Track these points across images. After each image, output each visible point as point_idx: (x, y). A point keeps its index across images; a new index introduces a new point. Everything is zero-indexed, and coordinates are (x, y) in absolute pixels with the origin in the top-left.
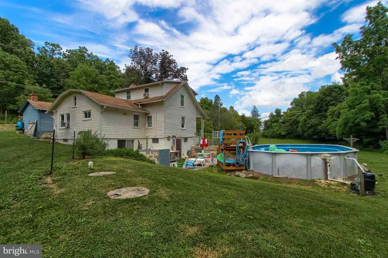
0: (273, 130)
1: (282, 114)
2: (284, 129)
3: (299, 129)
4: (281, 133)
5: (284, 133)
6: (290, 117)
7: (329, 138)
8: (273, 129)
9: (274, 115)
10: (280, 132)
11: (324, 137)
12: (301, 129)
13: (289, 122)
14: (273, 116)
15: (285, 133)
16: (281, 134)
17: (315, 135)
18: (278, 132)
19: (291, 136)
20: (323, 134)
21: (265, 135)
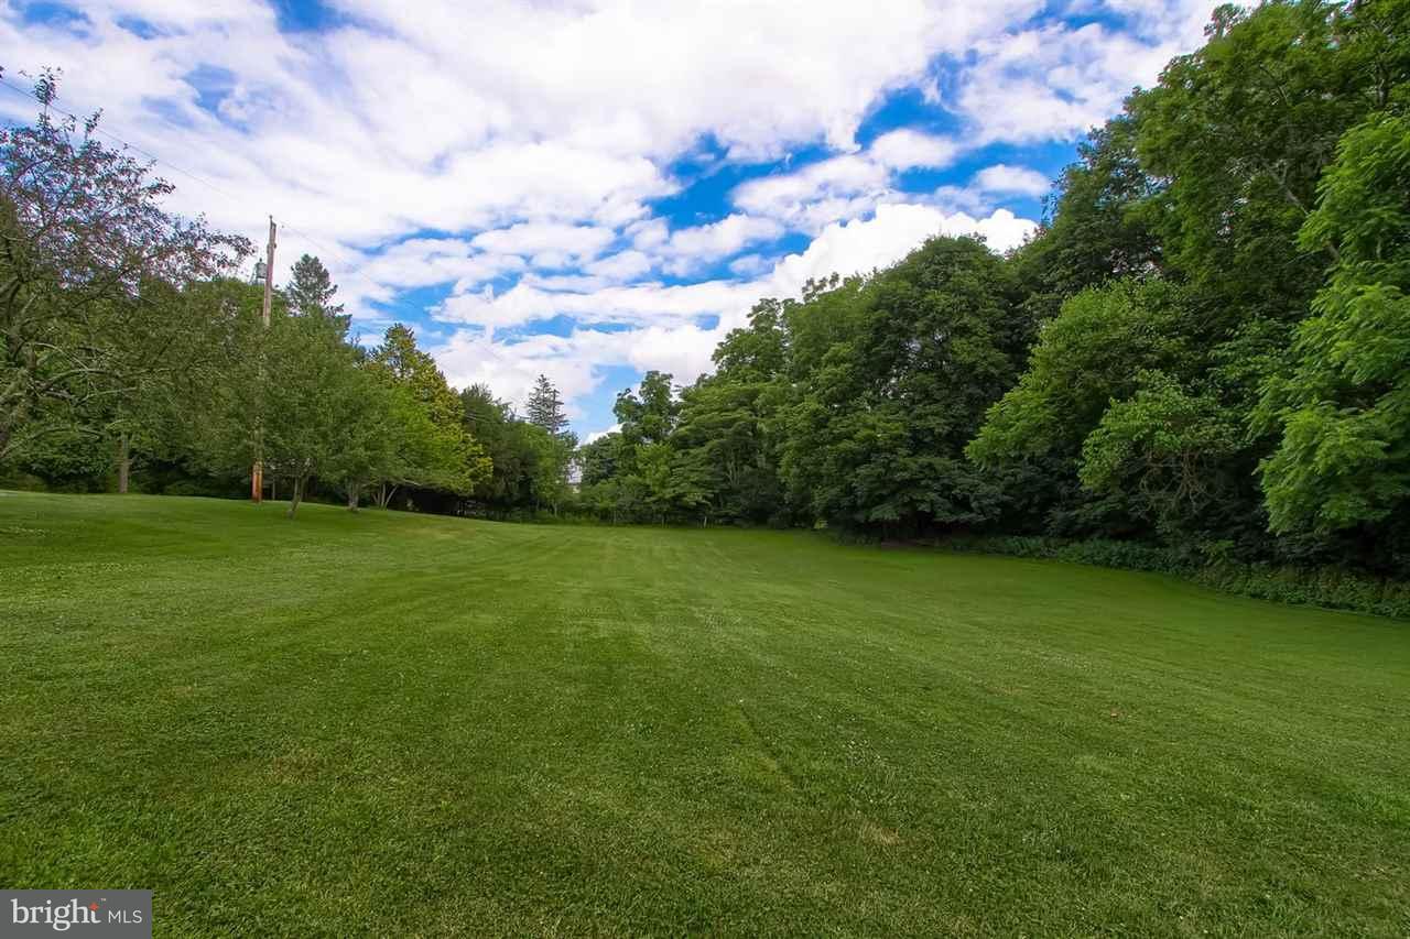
0: (640, 480)
1: (675, 398)
2: (694, 477)
3: (787, 473)
4: (684, 495)
5: (695, 497)
6: (720, 410)
7: (954, 518)
8: (640, 473)
9: (639, 406)
10: (679, 490)
11: (933, 514)
12: (795, 470)
13: (720, 436)
14: (632, 409)
15: (705, 497)
16: (686, 499)
17: (882, 499)
18: (668, 493)
19: (724, 512)
20: (933, 496)
21: (600, 505)
